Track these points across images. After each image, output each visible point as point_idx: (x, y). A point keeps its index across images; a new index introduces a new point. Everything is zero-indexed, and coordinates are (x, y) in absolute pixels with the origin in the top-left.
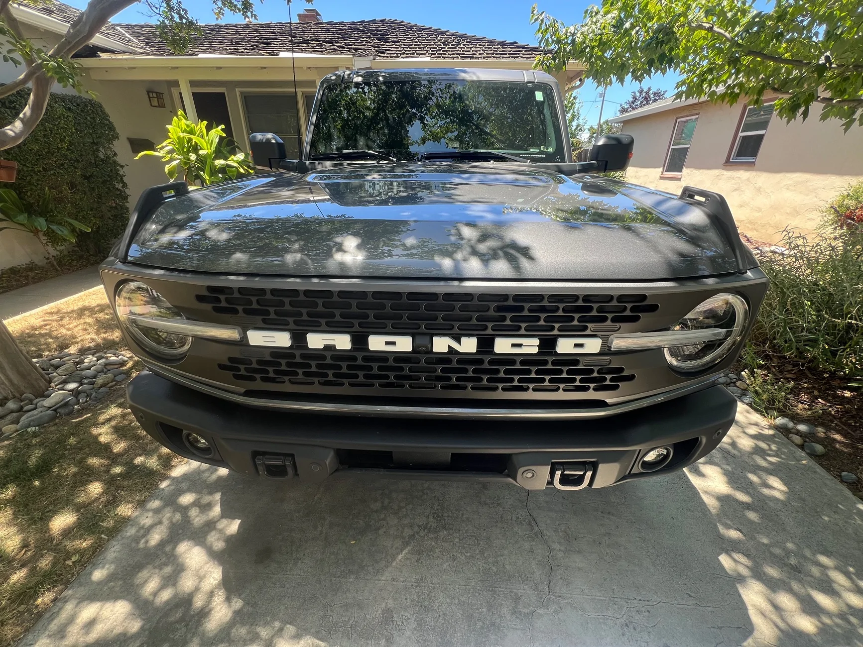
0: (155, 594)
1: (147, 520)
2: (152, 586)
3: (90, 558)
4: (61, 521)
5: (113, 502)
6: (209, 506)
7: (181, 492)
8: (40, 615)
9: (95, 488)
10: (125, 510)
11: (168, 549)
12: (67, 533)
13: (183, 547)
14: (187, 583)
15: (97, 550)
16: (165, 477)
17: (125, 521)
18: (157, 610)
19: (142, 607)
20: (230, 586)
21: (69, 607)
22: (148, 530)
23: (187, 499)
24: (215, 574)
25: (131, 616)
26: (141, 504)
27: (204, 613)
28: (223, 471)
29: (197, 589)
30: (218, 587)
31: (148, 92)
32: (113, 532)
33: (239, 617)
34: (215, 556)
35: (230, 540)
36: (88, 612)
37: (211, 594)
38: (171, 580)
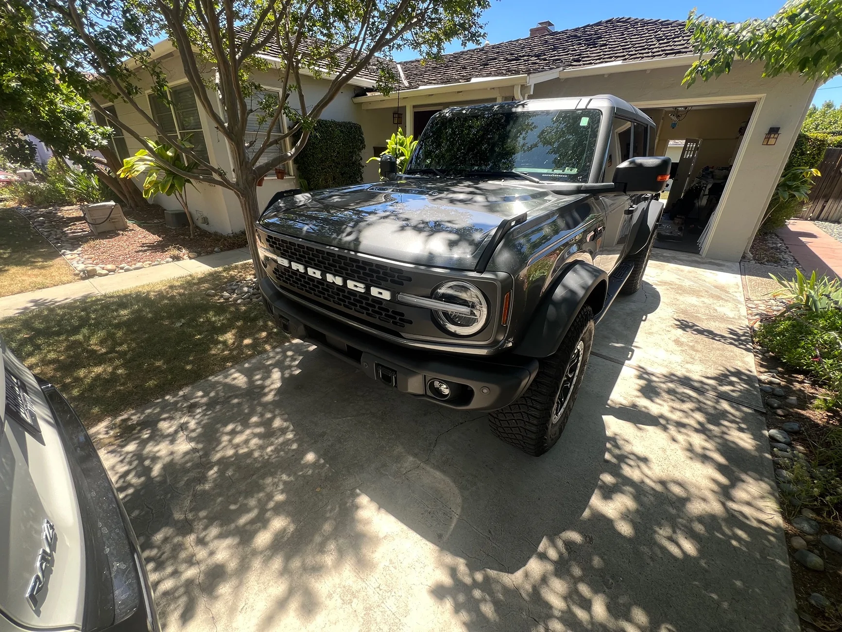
0: (257, 380)
1: (271, 355)
2: (258, 377)
3: (248, 358)
4: (247, 341)
5: (266, 342)
6: (295, 360)
7: (290, 350)
8: (225, 368)
9: (264, 334)
10: (268, 347)
11: (271, 368)
12: (247, 346)
13: (276, 370)
14: (268, 382)
15: (252, 356)
16: (289, 341)
17: (265, 351)
18: (254, 385)
19: (251, 382)
20: (279, 391)
21: (233, 370)
22: (269, 358)
23: (290, 353)
24: (278, 385)
25: (246, 383)
26: (274, 348)
27: (266, 394)
28: (313, 347)
29: (269, 386)
30: (276, 389)
31: (394, 114)
32: (260, 353)
33: (273, 403)
34: (283, 379)
35: (292, 376)
36: (236, 375)
37: (271, 390)
38: (264, 379)
